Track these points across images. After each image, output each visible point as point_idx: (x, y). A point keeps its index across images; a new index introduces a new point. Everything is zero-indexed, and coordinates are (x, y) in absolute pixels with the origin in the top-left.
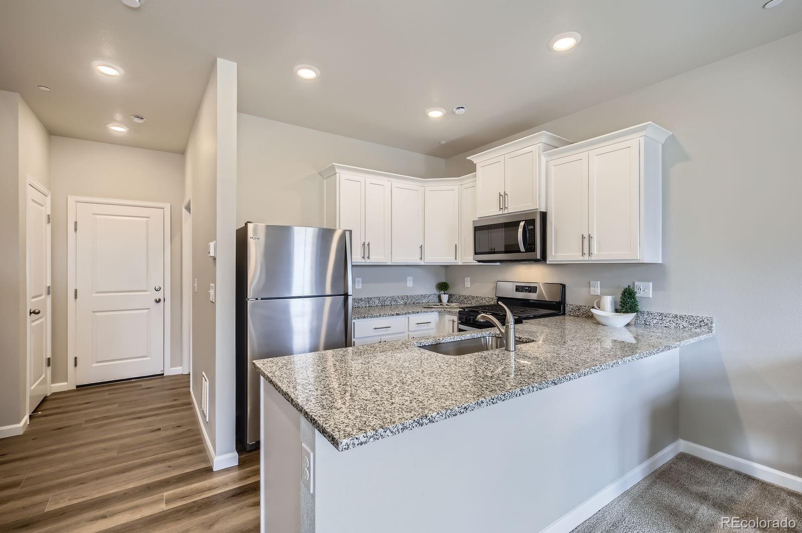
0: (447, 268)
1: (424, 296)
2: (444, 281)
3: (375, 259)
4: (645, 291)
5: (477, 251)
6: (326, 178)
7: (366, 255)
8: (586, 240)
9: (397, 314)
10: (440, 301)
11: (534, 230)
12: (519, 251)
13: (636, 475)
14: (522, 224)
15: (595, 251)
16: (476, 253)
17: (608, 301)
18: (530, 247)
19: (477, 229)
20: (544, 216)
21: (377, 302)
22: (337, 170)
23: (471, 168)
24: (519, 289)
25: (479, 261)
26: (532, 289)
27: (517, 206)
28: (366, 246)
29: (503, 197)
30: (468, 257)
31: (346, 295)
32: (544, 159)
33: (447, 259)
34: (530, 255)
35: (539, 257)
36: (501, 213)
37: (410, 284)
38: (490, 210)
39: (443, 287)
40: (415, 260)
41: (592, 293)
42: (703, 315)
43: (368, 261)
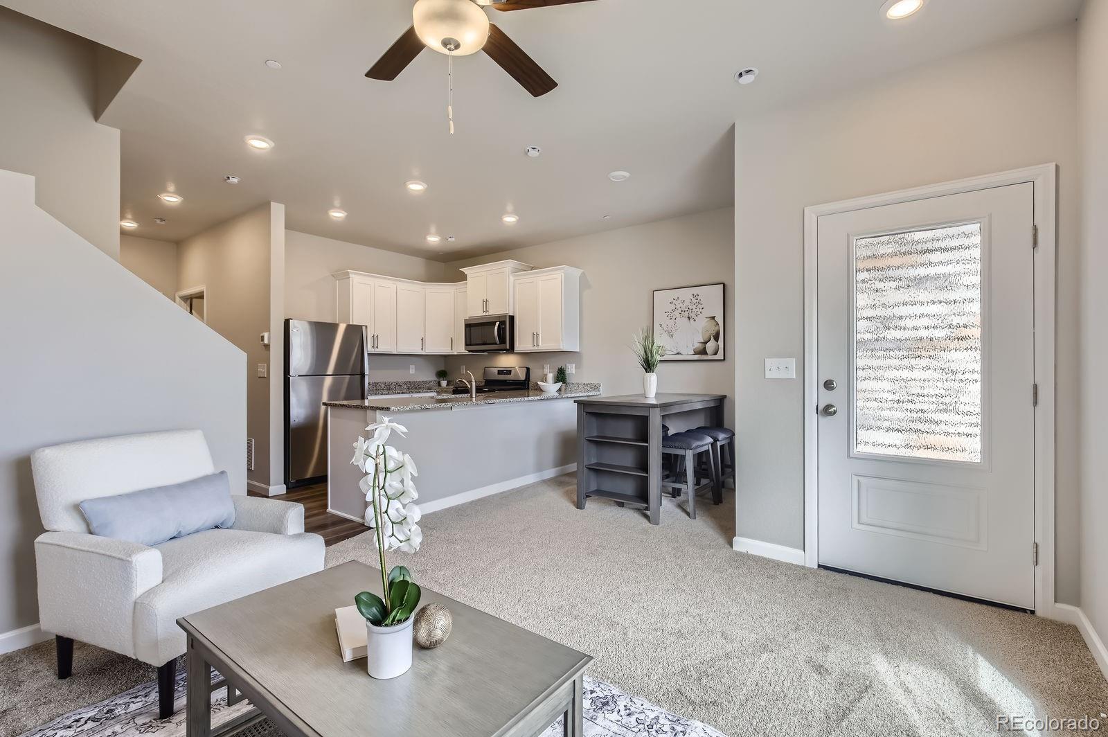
0: (446, 358)
1: (426, 382)
2: (443, 369)
3: (382, 349)
4: (571, 370)
5: (467, 343)
6: (339, 280)
7: (376, 345)
8: (535, 336)
9: (402, 393)
10: (439, 384)
11: (505, 329)
12: (496, 344)
13: (550, 473)
14: (498, 323)
15: (540, 344)
16: (466, 345)
17: (550, 377)
18: (502, 341)
19: (469, 326)
20: (512, 318)
21: (383, 386)
22: (351, 275)
23: (463, 277)
24: (500, 372)
25: (469, 351)
26: (509, 372)
27: (494, 310)
28: (375, 338)
29: (485, 302)
30: (460, 348)
31: (363, 375)
32: (512, 279)
33: (445, 349)
34: (502, 346)
35: (508, 347)
36: (484, 314)
37: (412, 371)
38: (477, 312)
39: (442, 374)
40: (420, 352)
41: (544, 373)
42: (595, 381)
43: (377, 350)
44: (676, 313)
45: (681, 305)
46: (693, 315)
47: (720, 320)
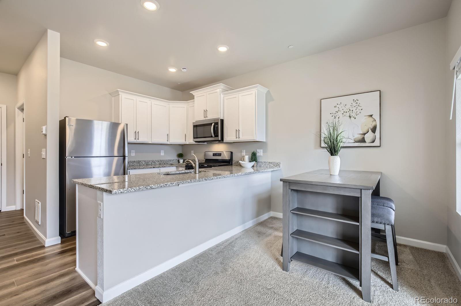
0: (183, 146)
1: (170, 160)
2: (181, 153)
3: (141, 140)
4: (260, 153)
5: (195, 137)
6: (114, 97)
7: (137, 138)
8: (238, 131)
9: (153, 168)
10: (179, 162)
11: (218, 127)
12: (212, 137)
14: (213, 124)
15: (241, 136)
16: (194, 138)
17: (247, 158)
18: (216, 135)
19: (195, 126)
20: (222, 121)
21: (144, 163)
22: (120, 93)
23: (192, 97)
24: (214, 155)
25: (196, 142)
26: (220, 155)
27: (212, 116)
28: (136, 133)
29: (206, 111)
30: (190, 140)
31: (124, 157)
32: (222, 96)
33: (182, 141)
34: (216, 138)
35: (220, 139)
36: (205, 119)
37: (162, 154)
38: (200, 118)
39: (180, 156)
40: (165, 141)
41: (242, 155)
42: (278, 161)
43: (138, 141)
44: (340, 114)
45: (343, 108)
46: (353, 114)
47: (377, 117)
